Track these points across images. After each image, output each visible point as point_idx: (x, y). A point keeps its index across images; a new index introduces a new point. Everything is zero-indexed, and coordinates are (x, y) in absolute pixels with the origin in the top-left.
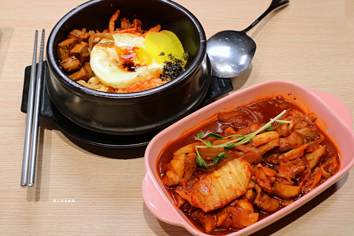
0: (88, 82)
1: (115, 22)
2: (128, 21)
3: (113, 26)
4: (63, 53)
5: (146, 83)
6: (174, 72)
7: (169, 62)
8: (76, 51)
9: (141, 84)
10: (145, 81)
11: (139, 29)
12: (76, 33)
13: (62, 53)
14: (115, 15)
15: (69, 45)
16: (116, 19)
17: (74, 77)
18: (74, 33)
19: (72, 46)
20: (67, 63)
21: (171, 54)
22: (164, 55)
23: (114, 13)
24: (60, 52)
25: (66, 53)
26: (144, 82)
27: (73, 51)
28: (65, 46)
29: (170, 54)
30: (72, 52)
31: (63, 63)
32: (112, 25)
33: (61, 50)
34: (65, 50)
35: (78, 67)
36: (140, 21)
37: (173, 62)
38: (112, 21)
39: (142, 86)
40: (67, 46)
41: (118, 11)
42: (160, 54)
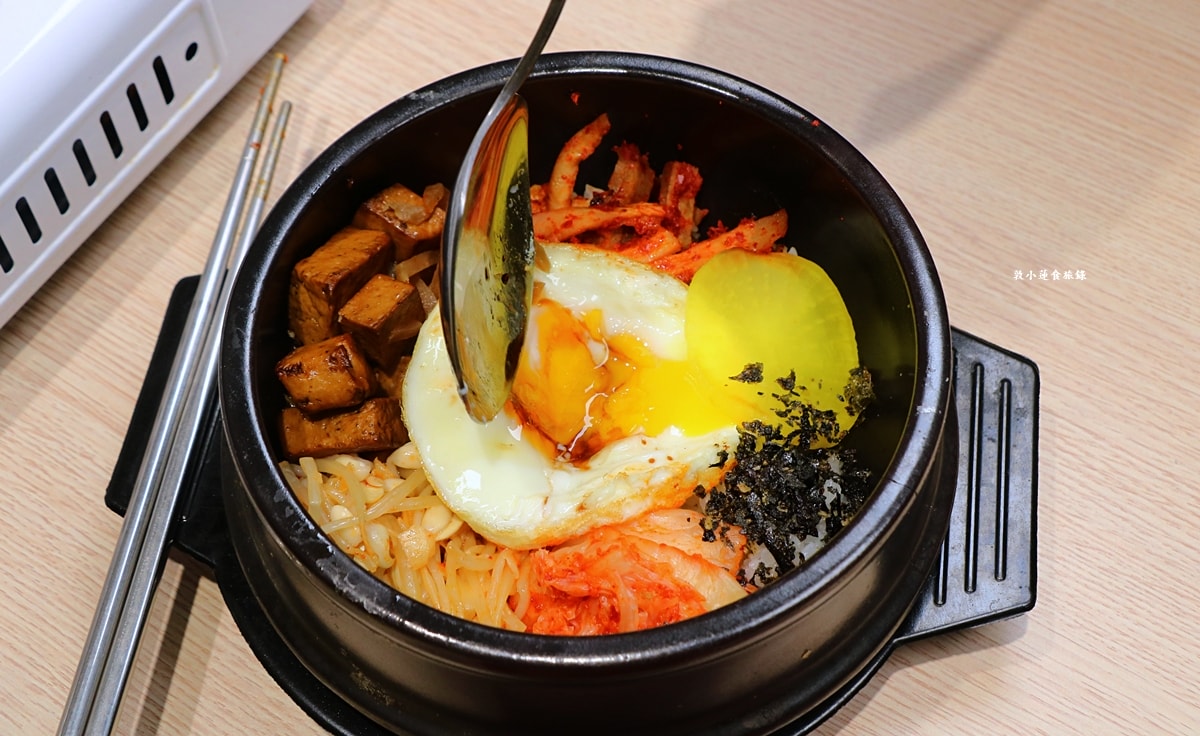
0: (389, 460)
1: (583, 165)
2: (645, 158)
3: (568, 182)
4: (309, 309)
5: (618, 554)
6: (774, 501)
7: (771, 427)
8: (362, 319)
9: (594, 554)
10: (617, 547)
11: (687, 209)
12: (391, 210)
13: (304, 308)
14: (587, 132)
15: (339, 284)
16: (590, 150)
17: (328, 435)
18: (385, 208)
19: (353, 282)
20: (307, 375)
21: (793, 376)
22: (759, 380)
23: (584, 122)
24: (298, 302)
25: (320, 314)
26: (608, 551)
27: (348, 311)
28: (319, 283)
29: (786, 375)
30: (344, 318)
31: (290, 372)
32: (564, 178)
33: (304, 297)
34: (317, 302)
35: (352, 399)
36: (696, 171)
37: (786, 431)
38: (570, 159)
39: (601, 566)
40: (327, 285)
41: (604, 122)
42: (738, 371)
